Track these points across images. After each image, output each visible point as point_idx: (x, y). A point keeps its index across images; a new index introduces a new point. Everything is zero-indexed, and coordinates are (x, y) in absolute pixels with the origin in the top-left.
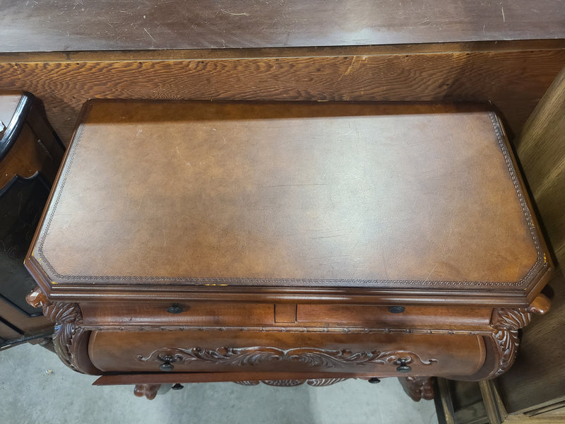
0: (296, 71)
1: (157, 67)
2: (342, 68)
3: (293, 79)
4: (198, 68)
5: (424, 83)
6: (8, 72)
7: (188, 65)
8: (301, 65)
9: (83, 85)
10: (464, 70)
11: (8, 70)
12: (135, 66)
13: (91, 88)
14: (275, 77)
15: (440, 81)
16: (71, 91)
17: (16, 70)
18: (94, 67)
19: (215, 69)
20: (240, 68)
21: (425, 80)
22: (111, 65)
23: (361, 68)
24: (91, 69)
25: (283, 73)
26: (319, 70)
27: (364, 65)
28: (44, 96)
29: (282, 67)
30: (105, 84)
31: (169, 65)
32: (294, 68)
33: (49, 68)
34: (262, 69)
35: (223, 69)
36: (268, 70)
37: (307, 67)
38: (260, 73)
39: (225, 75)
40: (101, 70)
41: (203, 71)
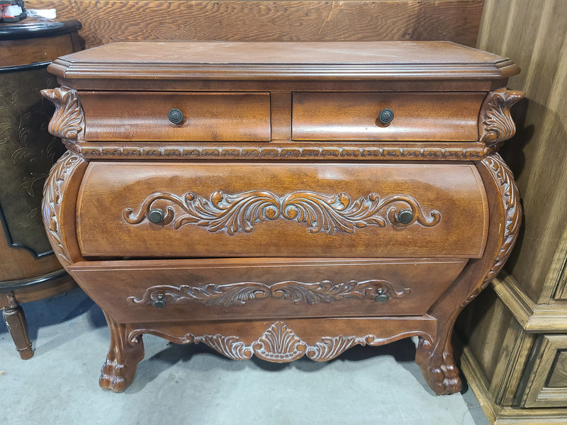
0: (289, 15)
1: (182, 8)
2: (325, 14)
3: (287, 23)
4: (214, 10)
5: (390, 32)
6: (66, 9)
7: (206, 7)
8: (293, 9)
9: (122, 24)
10: (419, 19)
11: (67, 7)
12: (165, 6)
13: (127, 28)
14: (273, 21)
15: (403, 30)
16: (110, 31)
17: (73, 8)
18: (134, 6)
19: (227, 11)
20: (246, 11)
21: (390, 29)
22: (147, 4)
23: (339, 13)
24: (130, 8)
25: (279, 17)
26: (307, 15)
27: (341, 10)
28: (87, 36)
29: (278, 11)
30: (138, 24)
31: (191, 6)
32: (288, 13)
33: (99, 6)
34: (263, 12)
35: (233, 11)
36: (268, 14)
37: (297, 11)
38: (262, 15)
39: (234, 17)
40: (138, 9)
41: (217, 13)
